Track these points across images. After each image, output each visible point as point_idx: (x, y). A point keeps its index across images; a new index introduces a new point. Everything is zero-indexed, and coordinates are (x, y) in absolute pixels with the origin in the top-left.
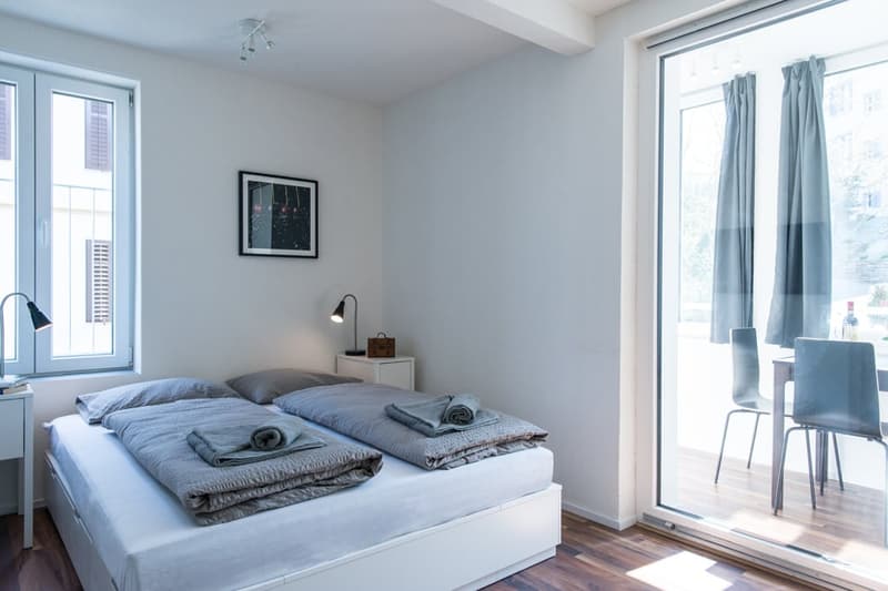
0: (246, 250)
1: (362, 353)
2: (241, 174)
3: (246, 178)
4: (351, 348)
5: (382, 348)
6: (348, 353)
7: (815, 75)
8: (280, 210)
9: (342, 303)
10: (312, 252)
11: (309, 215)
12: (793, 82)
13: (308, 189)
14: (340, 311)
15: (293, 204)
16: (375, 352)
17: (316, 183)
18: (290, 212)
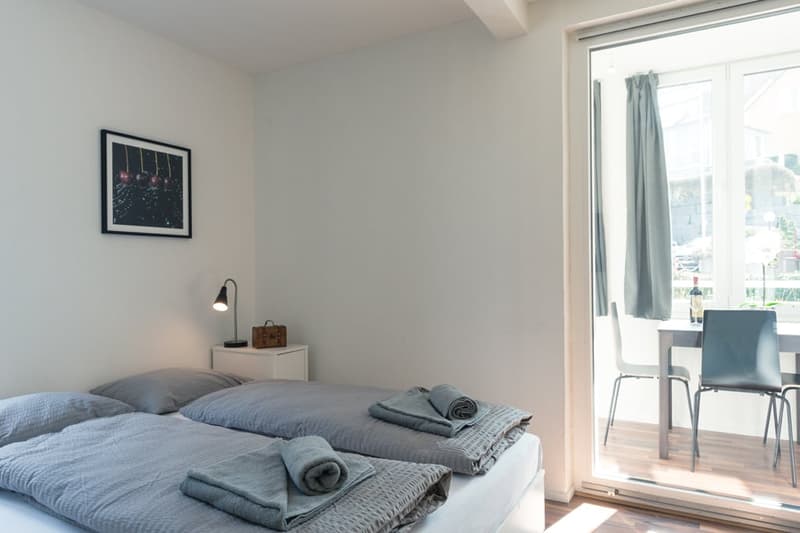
0: (111, 226)
1: (244, 344)
2: (104, 133)
3: (111, 139)
4: (230, 338)
5: (272, 337)
6: (228, 345)
7: (653, 87)
8: (149, 180)
9: (224, 289)
10: (184, 231)
11: (182, 187)
12: (636, 92)
13: (181, 158)
14: (222, 297)
15: (163, 174)
16: (264, 342)
17: (189, 151)
18: (161, 184)
